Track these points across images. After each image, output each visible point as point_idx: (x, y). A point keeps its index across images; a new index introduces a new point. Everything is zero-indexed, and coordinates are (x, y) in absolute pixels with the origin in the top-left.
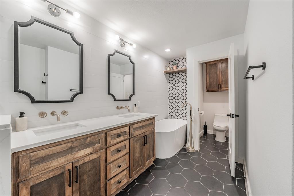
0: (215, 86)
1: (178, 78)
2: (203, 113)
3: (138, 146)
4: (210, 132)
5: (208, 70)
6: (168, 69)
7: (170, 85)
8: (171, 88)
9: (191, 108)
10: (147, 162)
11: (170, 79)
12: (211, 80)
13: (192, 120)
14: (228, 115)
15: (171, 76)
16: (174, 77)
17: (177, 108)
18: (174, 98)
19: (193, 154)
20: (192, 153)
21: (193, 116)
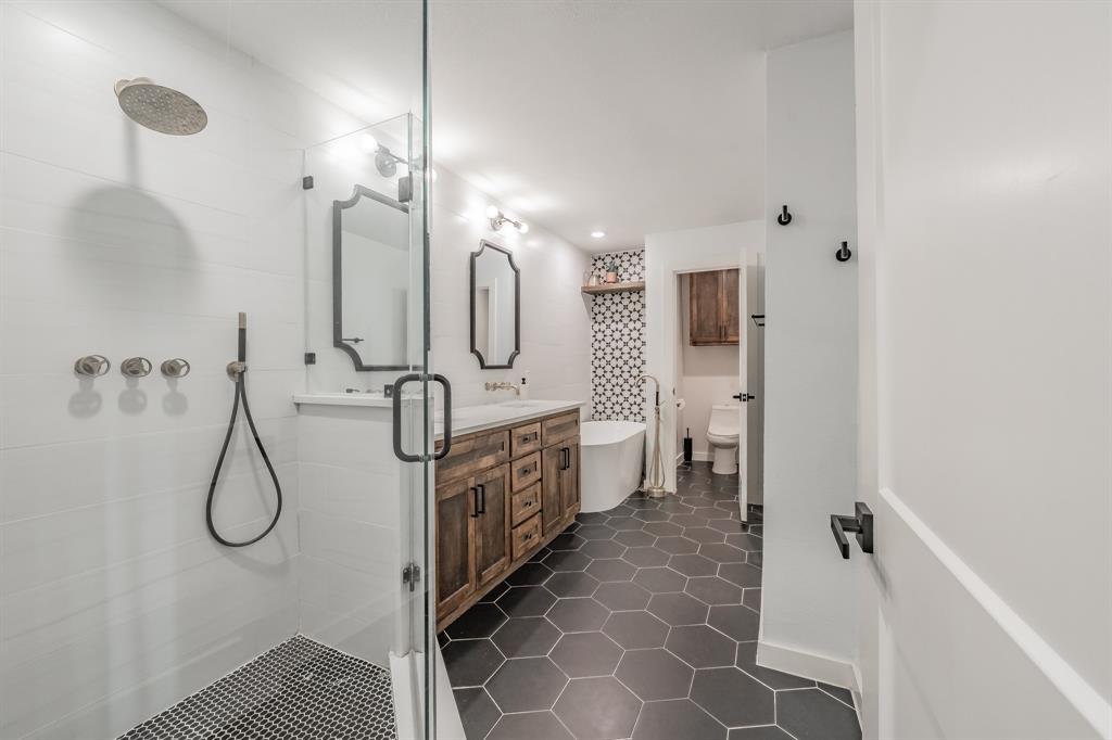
0: (713, 330)
1: (620, 307)
2: (683, 404)
3: (553, 470)
4: (699, 455)
5: (695, 288)
6: (593, 282)
7: (596, 327)
8: (600, 336)
9: (658, 387)
10: (568, 510)
11: (597, 309)
12: (703, 316)
13: (659, 419)
14: (735, 397)
15: (600, 300)
16: (608, 303)
17: (617, 390)
18: (608, 363)
19: (663, 499)
20: (659, 499)
21: (661, 408)
